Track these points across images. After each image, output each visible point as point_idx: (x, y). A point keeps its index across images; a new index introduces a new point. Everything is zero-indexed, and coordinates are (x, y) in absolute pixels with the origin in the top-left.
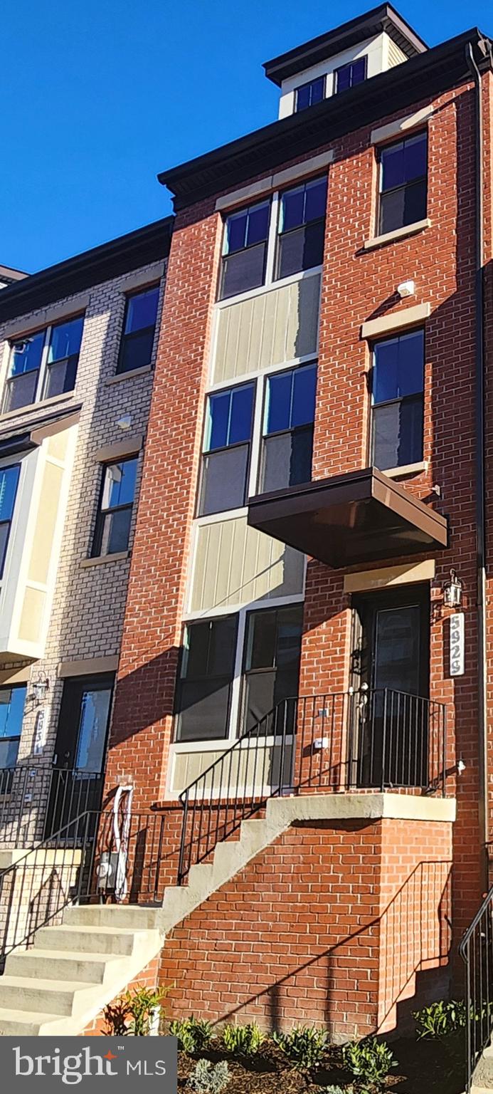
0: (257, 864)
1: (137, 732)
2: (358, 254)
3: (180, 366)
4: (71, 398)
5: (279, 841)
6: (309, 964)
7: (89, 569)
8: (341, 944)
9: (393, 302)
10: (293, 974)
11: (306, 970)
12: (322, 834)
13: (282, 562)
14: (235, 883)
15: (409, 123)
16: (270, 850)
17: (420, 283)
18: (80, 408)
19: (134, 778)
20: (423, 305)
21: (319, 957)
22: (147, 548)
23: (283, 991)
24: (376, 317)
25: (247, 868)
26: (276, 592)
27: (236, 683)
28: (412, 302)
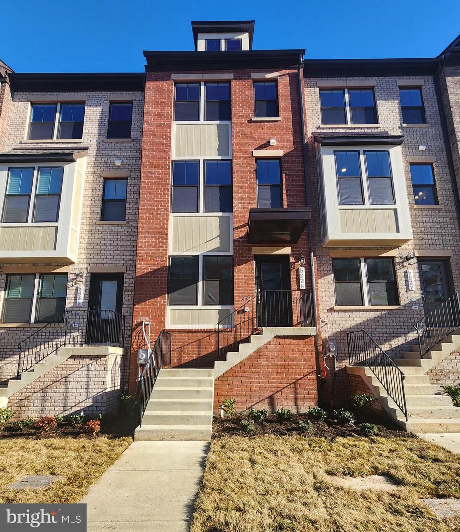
0: (259, 353)
1: (150, 299)
2: (248, 121)
3: (157, 144)
4: (80, 143)
5: (269, 343)
6: (286, 387)
7: (102, 226)
8: (300, 379)
9: (266, 145)
10: (279, 391)
11: (285, 389)
12: (289, 341)
13: (219, 238)
14: (249, 359)
15: (269, 76)
16: (265, 346)
17: (278, 141)
18: (88, 149)
19: (150, 319)
20: (280, 150)
21: (290, 384)
22: (146, 221)
23: (276, 397)
24: (259, 150)
25: (254, 354)
26: (217, 250)
27: (200, 284)
28: (274, 148)
